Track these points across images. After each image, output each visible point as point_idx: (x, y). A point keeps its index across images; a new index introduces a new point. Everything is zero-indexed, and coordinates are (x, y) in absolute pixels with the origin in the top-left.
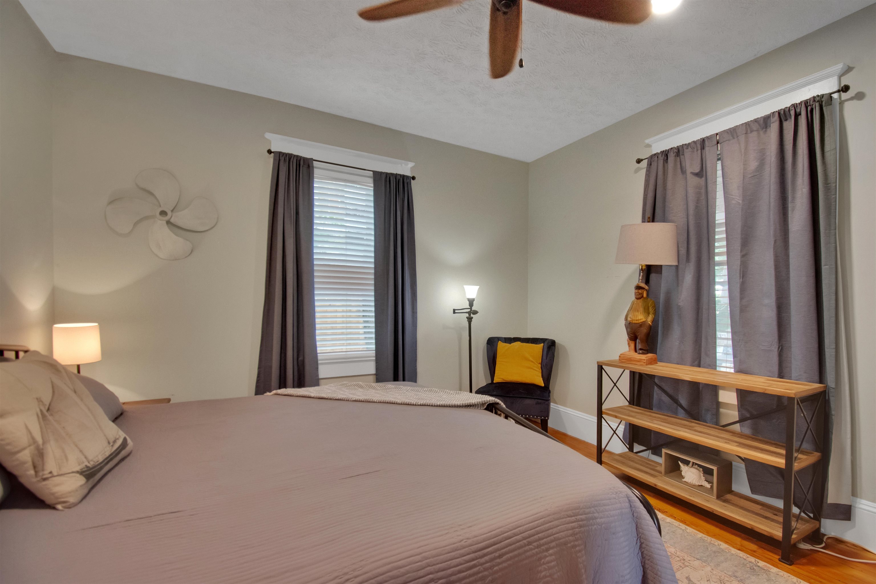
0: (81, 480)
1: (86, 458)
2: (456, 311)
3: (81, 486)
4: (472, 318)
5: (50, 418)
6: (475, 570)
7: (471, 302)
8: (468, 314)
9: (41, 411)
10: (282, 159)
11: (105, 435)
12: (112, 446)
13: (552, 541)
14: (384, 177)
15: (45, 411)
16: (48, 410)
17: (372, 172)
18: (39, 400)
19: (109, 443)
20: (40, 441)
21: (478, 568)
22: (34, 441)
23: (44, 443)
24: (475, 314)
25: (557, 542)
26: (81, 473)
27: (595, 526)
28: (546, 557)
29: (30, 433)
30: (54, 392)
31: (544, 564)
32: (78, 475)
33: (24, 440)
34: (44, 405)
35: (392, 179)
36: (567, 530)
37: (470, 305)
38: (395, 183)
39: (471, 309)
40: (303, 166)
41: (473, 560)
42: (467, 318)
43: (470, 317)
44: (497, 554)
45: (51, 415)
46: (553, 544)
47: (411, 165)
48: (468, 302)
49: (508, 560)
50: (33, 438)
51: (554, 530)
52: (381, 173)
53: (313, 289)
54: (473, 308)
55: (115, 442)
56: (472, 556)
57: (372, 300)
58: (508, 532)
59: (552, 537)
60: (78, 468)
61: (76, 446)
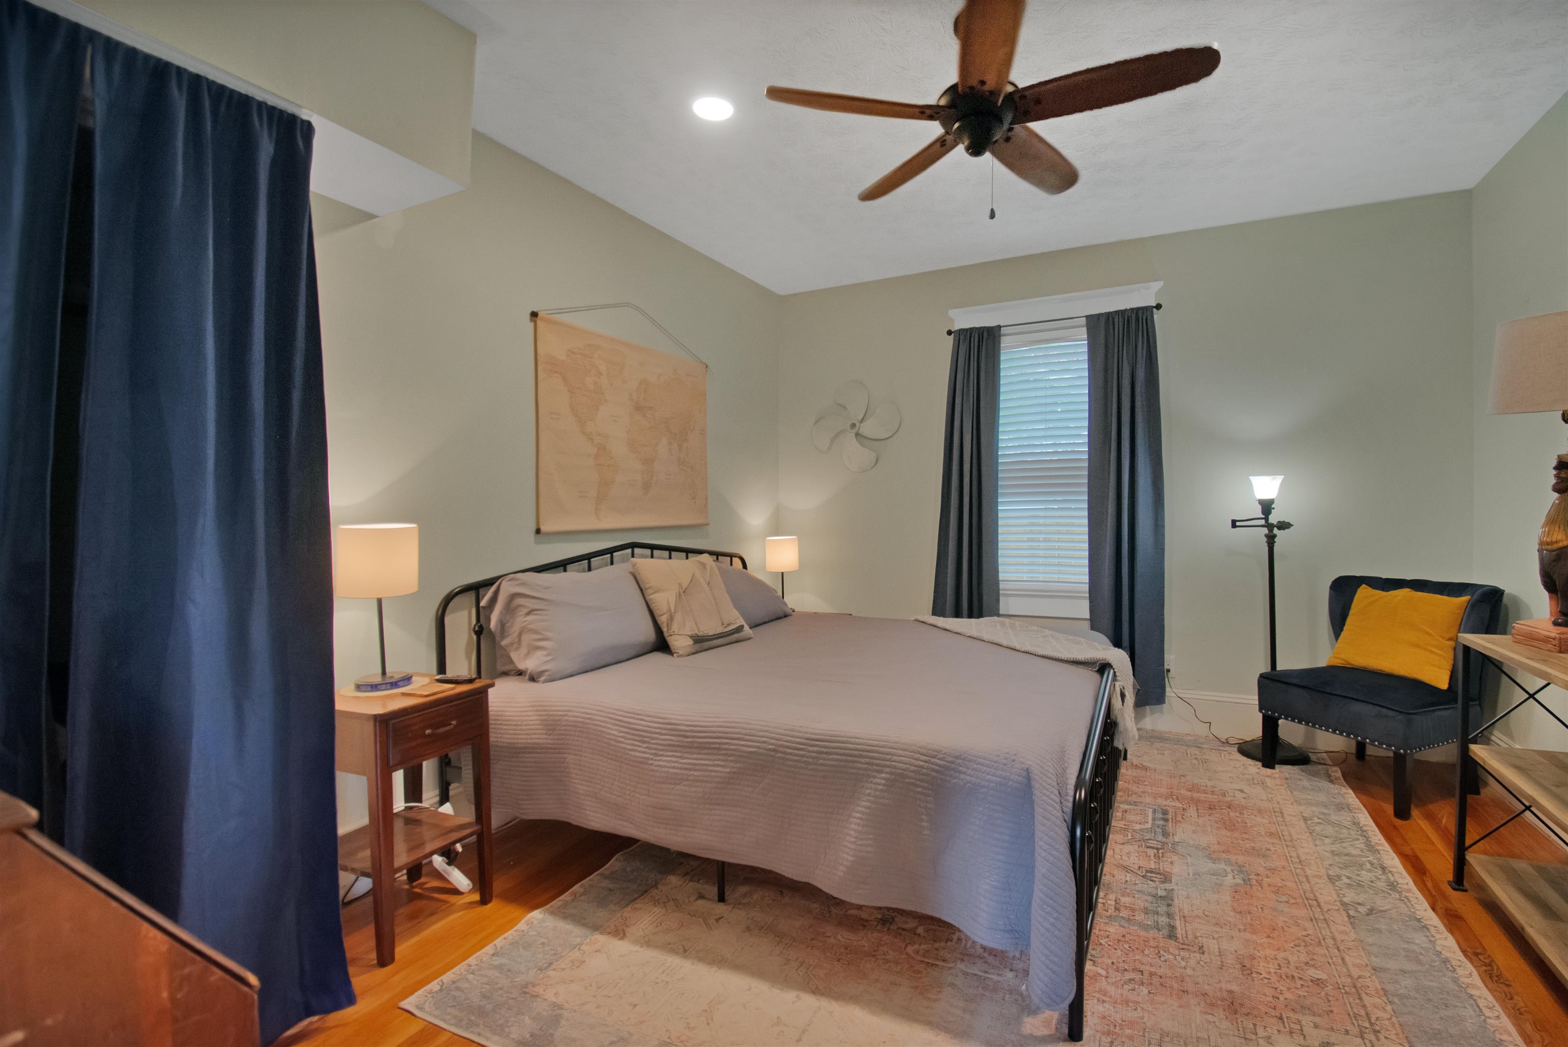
0: (691, 642)
1: (698, 628)
2: (1238, 524)
3: (689, 645)
4: (1275, 536)
5: (684, 597)
6: (801, 753)
7: (1267, 507)
8: (1266, 529)
9: (679, 592)
10: (962, 337)
11: (721, 618)
12: (725, 627)
13: (888, 766)
14: (1103, 319)
15: (681, 592)
16: (684, 592)
17: (1085, 318)
18: (680, 585)
19: (723, 624)
20: (673, 611)
21: (804, 753)
22: (670, 610)
23: (675, 612)
24: (1284, 529)
25: (892, 770)
26: (691, 637)
27: (956, 780)
28: (875, 777)
29: (669, 604)
30: (691, 581)
31: (871, 782)
32: (688, 638)
33: (665, 609)
34: (682, 588)
35: (1116, 320)
36: (911, 765)
37: (1263, 513)
38: (1121, 324)
39: (1266, 519)
40: (988, 338)
41: (802, 744)
42: (1266, 536)
43: (1271, 534)
44: (826, 750)
45: (685, 595)
46: (888, 770)
47: (1156, 286)
48: (1260, 507)
49: (832, 760)
50: (670, 608)
51: (895, 758)
52: (1099, 316)
53: (995, 495)
54: (1270, 517)
55: (729, 625)
56: (804, 741)
57: (1084, 508)
58: (843, 737)
59: (888, 763)
60: (690, 633)
61: (694, 619)
